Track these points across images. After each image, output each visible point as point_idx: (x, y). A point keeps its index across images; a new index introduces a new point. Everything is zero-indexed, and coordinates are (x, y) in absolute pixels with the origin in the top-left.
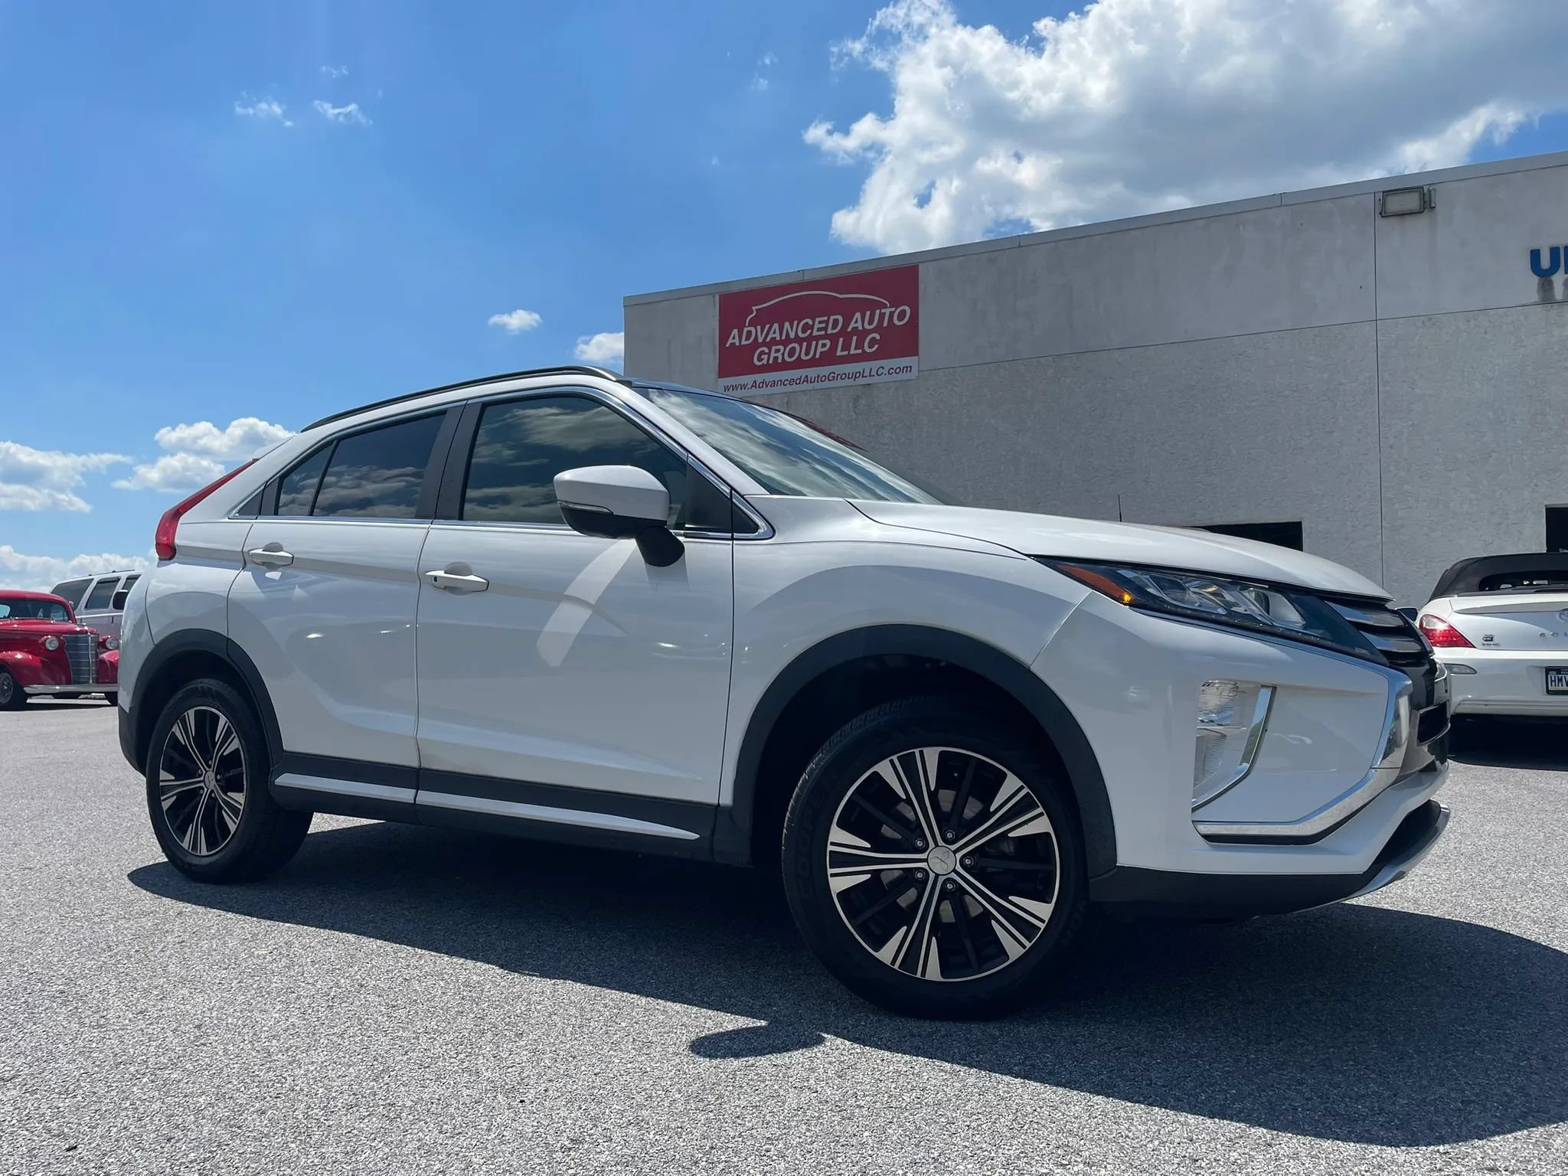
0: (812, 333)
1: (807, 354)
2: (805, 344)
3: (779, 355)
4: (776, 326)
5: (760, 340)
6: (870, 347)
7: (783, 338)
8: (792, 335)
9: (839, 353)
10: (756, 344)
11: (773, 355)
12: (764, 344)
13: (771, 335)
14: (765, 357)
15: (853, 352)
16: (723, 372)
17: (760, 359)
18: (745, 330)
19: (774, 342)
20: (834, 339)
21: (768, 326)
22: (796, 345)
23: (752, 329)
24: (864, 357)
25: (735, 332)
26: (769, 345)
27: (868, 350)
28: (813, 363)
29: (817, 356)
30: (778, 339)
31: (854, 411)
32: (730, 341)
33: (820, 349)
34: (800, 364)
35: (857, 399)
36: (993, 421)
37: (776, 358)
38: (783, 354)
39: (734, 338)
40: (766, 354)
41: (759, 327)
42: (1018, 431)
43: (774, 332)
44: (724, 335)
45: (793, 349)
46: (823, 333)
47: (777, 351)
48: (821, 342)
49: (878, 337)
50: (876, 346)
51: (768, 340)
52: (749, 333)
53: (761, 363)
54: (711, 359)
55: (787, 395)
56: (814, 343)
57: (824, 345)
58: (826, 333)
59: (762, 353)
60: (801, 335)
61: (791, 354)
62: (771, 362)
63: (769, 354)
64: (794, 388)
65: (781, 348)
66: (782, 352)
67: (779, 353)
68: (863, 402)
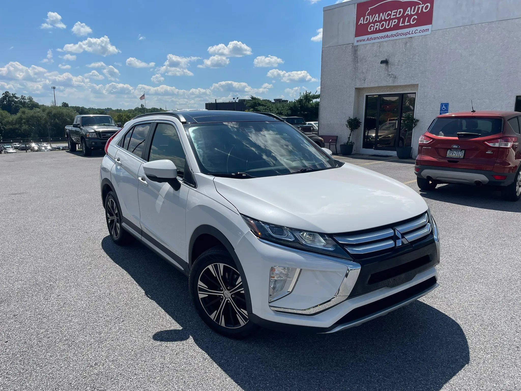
0: (391, 17)
1: (388, 26)
2: (388, 22)
3: (378, 27)
4: (377, 15)
5: (371, 21)
6: (413, 21)
7: (380, 20)
8: (383, 19)
9: (401, 25)
10: (369, 23)
11: (375, 27)
12: (372, 23)
13: (375, 19)
14: (372, 28)
15: (406, 24)
16: (356, 35)
17: (370, 29)
18: (366, 17)
19: (376, 21)
20: (399, 19)
21: (374, 15)
22: (384, 23)
23: (368, 17)
24: (410, 26)
25: (362, 18)
26: (374, 23)
27: (412, 23)
28: (391, 29)
29: (392, 27)
30: (378, 20)
31: (405, 48)
32: (360, 22)
33: (393, 24)
34: (385, 30)
35: (406, 43)
36: (460, 51)
37: (376, 28)
38: (379, 26)
39: (361, 21)
40: (373, 26)
41: (371, 16)
42: (470, 55)
43: (376, 18)
44: (358, 20)
45: (383, 24)
46: (395, 17)
47: (377, 25)
48: (394, 21)
49: (416, 17)
50: (415, 21)
51: (374, 21)
52: (367, 18)
53: (371, 30)
54: (353, 30)
55: (380, 43)
56: (391, 21)
57: (395, 22)
58: (396, 17)
59: (372, 26)
60: (386, 18)
61: (382, 26)
62: (374, 30)
63: (374, 27)
64: (383, 40)
65: (379, 24)
66: (379, 25)
67: (378, 26)
68: (408, 44)
